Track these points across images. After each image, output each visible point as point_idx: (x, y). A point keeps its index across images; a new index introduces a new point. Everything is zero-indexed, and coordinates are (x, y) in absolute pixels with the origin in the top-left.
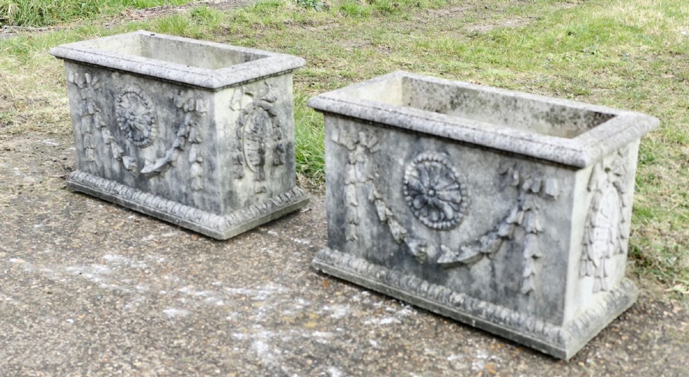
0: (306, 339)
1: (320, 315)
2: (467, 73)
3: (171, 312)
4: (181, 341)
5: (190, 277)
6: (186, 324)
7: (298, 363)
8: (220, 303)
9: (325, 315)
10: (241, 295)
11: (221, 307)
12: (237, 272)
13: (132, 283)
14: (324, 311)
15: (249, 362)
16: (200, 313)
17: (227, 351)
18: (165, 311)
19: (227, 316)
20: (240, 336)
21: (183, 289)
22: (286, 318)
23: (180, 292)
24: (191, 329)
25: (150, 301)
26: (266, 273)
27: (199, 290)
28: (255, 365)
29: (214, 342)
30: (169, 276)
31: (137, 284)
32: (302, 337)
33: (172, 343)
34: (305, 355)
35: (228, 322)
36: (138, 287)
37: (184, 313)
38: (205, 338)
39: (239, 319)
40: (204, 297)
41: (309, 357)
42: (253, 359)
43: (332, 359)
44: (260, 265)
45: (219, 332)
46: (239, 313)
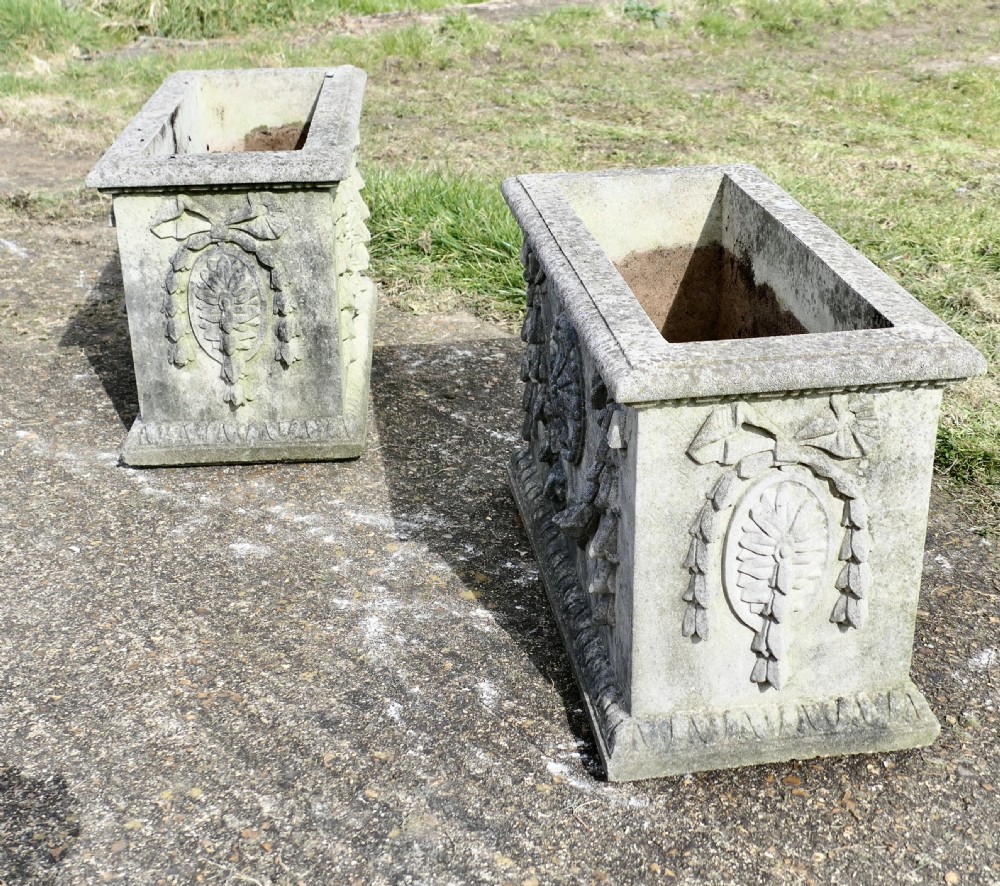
0: (457, 621)
1: (494, 576)
3: (242, 548)
4: (243, 603)
5: (295, 487)
6: (260, 572)
7: (429, 665)
8: (329, 539)
9: (502, 579)
10: (370, 528)
11: (329, 547)
12: (376, 484)
13: (195, 491)
14: (505, 569)
15: (344, 655)
16: (290, 554)
17: (314, 628)
18: (232, 546)
19: (335, 564)
20: (342, 604)
21: (275, 509)
22: (434, 578)
23: (268, 513)
24: (264, 583)
25: (214, 525)
26: (425, 490)
27: (303, 513)
28: (354, 660)
29: (295, 612)
30: (260, 483)
31: (204, 492)
32: (451, 615)
33: (226, 605)
34: (445, 650)
35: (331, 574)
36: (203, 498)
37: (264, 551)
38: (284, 602)
39: (352, 571)
40: (306, 526)
41: (452, 655)
42: (353, 649)
43: (490, 664)
44: (418, 475)
45: (310, 593)
46: (356, 560)
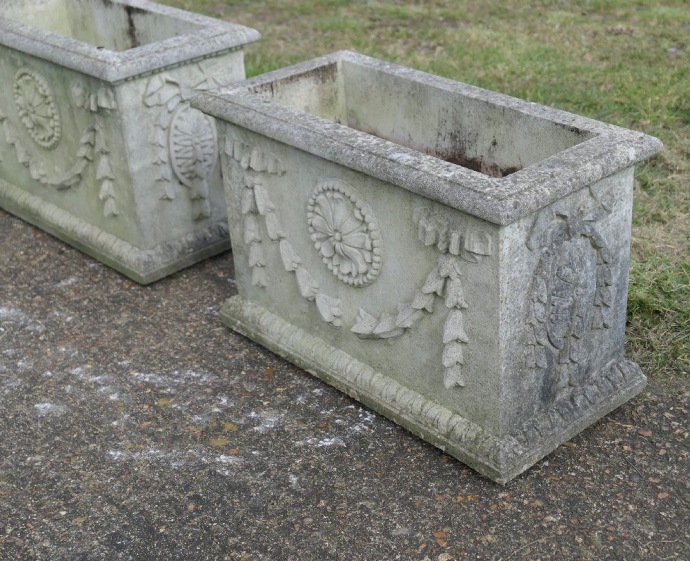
0: (203, 466)
1: (239, 425)
2: (620, 12)
3: (44, 407)
4: (38, 458)
5: (95, 350)
6: (56, 427)
7: (175, 507)
8: (114, 397)
9: (246, 427)
10: (148, 385)
11: (112, 404)
12: (159, 345)
13: (15, 357)
14: (249, 418)
15: (110, 501)
16: (81, 411)
17: (91, 478)
18: (37, 406)
19: (115, 419)
20: (115, 454)
21: (76, 371)
22: (192, 428)
23: (70, 375)
24: (57, 438)
25: (25, 387)
26: (197, 350)
27: (96, 373)
28: (117, 506)
29: (77, 464)
30: (67, 348)
31: (21, 358)
32: (200, 462)
33: (24, 459)
34: (191, 493)
35: (111, 428)
36: (20, 363)
37: (61, 409)
38: (70, 455)
39: (128, 425)
40: (97, 385)
41: (196, 498)
42: (118, 496)
43: (224, 504)
44: (194, 336)
45: (92, 446)
46: (132, 415)
